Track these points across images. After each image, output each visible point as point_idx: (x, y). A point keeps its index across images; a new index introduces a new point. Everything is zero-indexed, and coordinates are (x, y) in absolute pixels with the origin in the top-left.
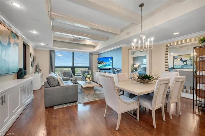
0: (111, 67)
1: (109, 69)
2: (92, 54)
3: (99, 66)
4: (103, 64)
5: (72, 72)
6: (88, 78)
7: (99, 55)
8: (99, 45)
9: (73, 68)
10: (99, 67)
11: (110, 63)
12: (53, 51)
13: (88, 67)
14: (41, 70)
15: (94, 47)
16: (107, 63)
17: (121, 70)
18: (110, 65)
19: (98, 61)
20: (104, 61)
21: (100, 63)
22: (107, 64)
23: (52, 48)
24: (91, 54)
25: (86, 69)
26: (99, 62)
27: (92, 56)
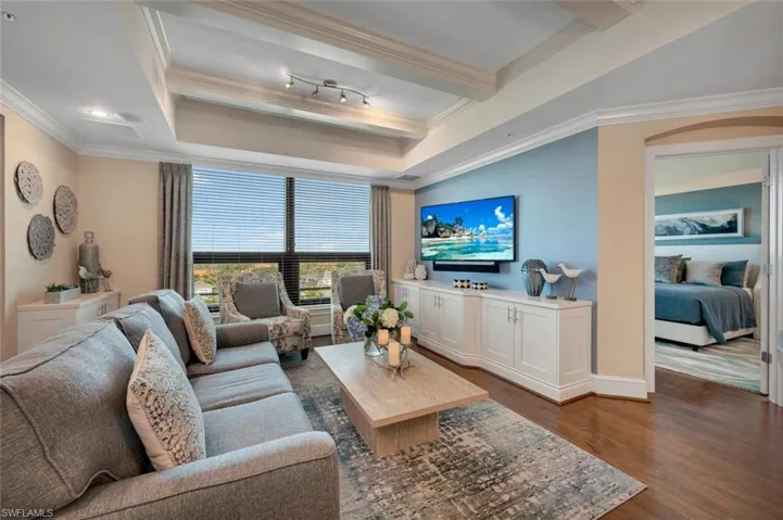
0: (508, 255)
1: (496, 267)
2: (387, 188)
3: (427, 252)
4: (453, 238)
5: (282, 285)
6: (390, 330)
7: (421, 196)
8: (433, 133)
9: (289, 262)
10: (429, 258)
11: (503, 231)
12: (179, 167)
13: (364, 257)
14: (107, 275)
15: (401, 144)
16: (483, 232)
17: (589, 276)
18: (501, 246)
19: (425, 224)
20: (459, 221)
21: (435, 234)
22: (483, 241)
23: (171, 152)
24: (381, 190)
25: (358, 268)
26: (432, 229)
27: (388, 198)
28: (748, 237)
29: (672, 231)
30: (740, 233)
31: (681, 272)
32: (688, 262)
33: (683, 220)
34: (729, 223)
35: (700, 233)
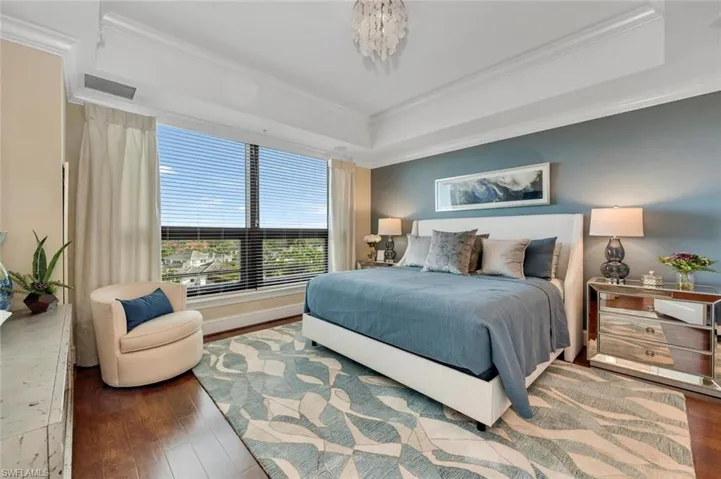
28: (556, 205)
29: (472, 198)
30: (545, 199)
31: (475, 256)
32: (485, 241)
33: (482, 182)
34: (533, 184)
35: (501, 200)
